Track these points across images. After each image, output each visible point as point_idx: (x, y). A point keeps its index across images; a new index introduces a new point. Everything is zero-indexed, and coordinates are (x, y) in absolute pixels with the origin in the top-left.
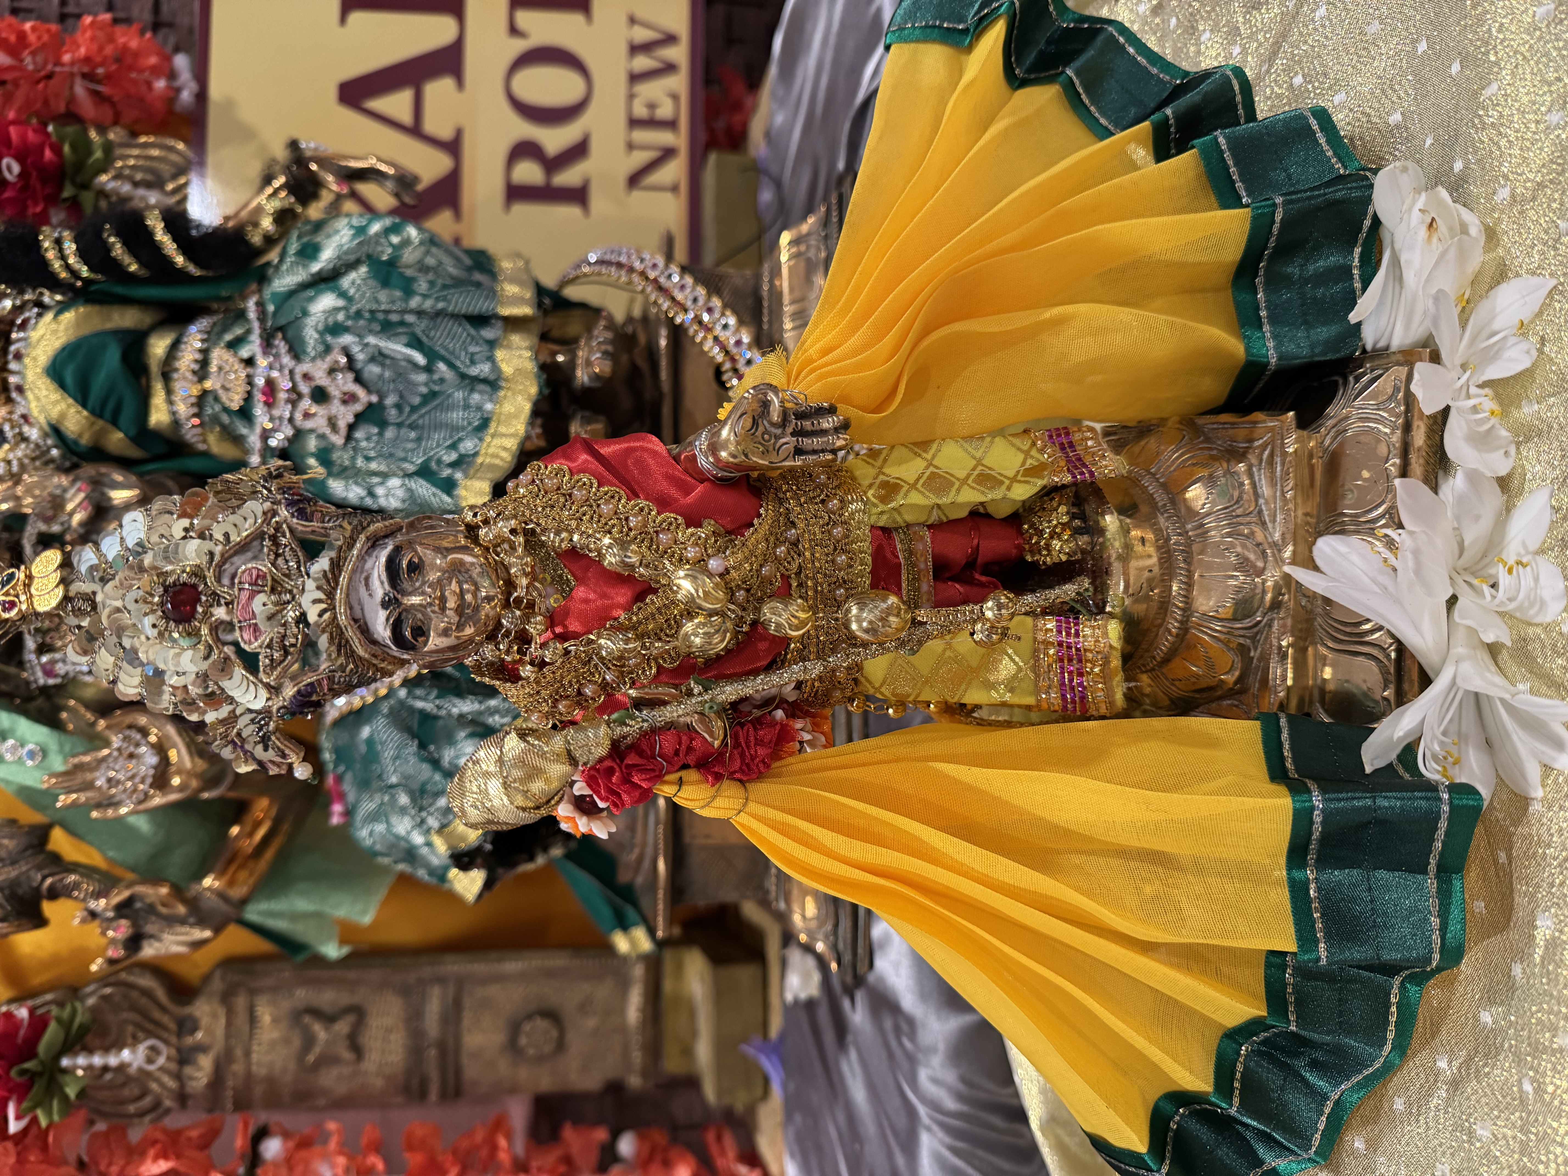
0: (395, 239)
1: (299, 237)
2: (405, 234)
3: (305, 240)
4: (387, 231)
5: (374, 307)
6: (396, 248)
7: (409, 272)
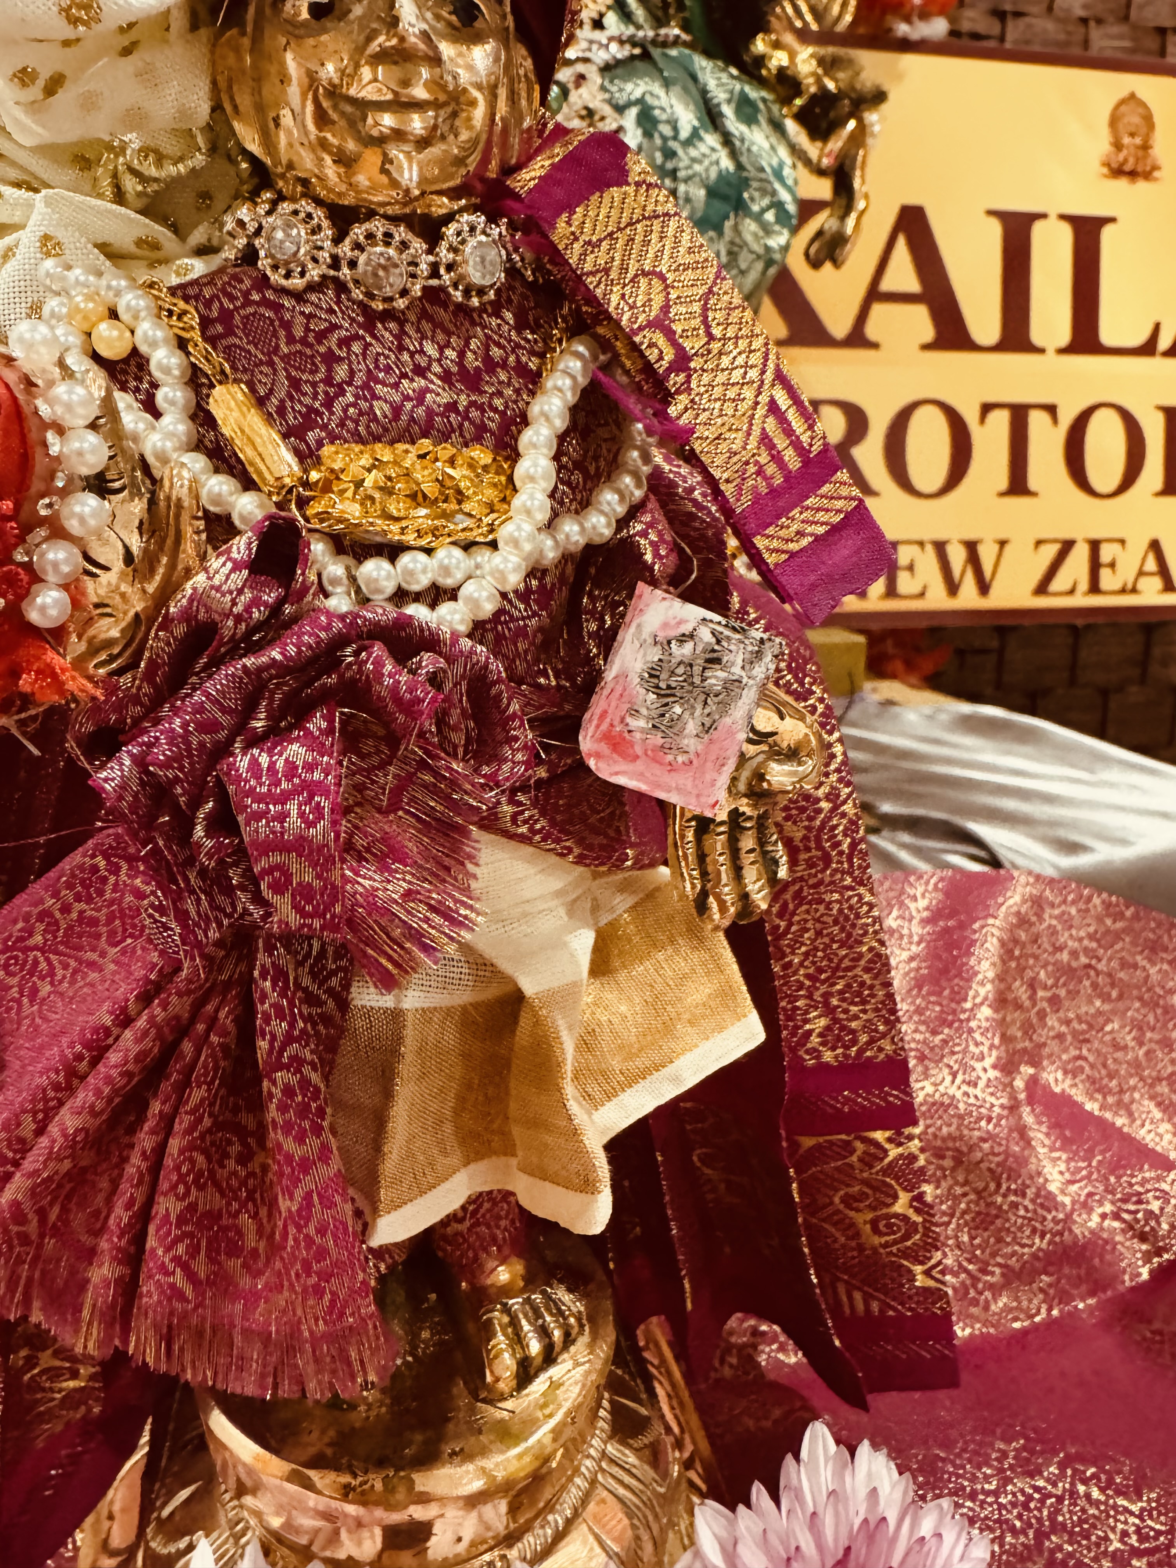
0: (770, 216)
1: (764, 100)
2: (777, 228)
3: (761, 106)
4: (779, 206)
5: (681, 174)
6: (758, 217)
7: (728, 225)
